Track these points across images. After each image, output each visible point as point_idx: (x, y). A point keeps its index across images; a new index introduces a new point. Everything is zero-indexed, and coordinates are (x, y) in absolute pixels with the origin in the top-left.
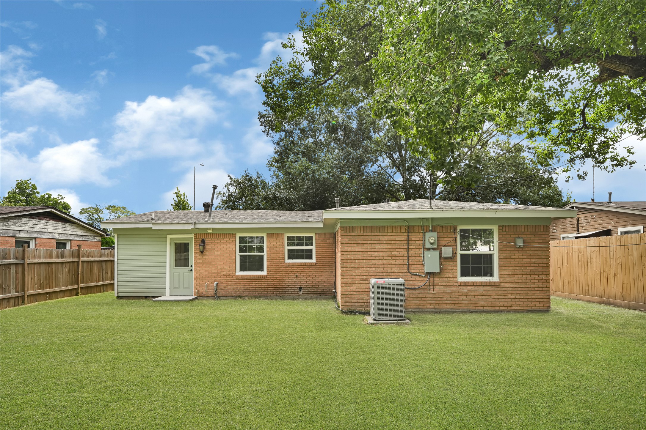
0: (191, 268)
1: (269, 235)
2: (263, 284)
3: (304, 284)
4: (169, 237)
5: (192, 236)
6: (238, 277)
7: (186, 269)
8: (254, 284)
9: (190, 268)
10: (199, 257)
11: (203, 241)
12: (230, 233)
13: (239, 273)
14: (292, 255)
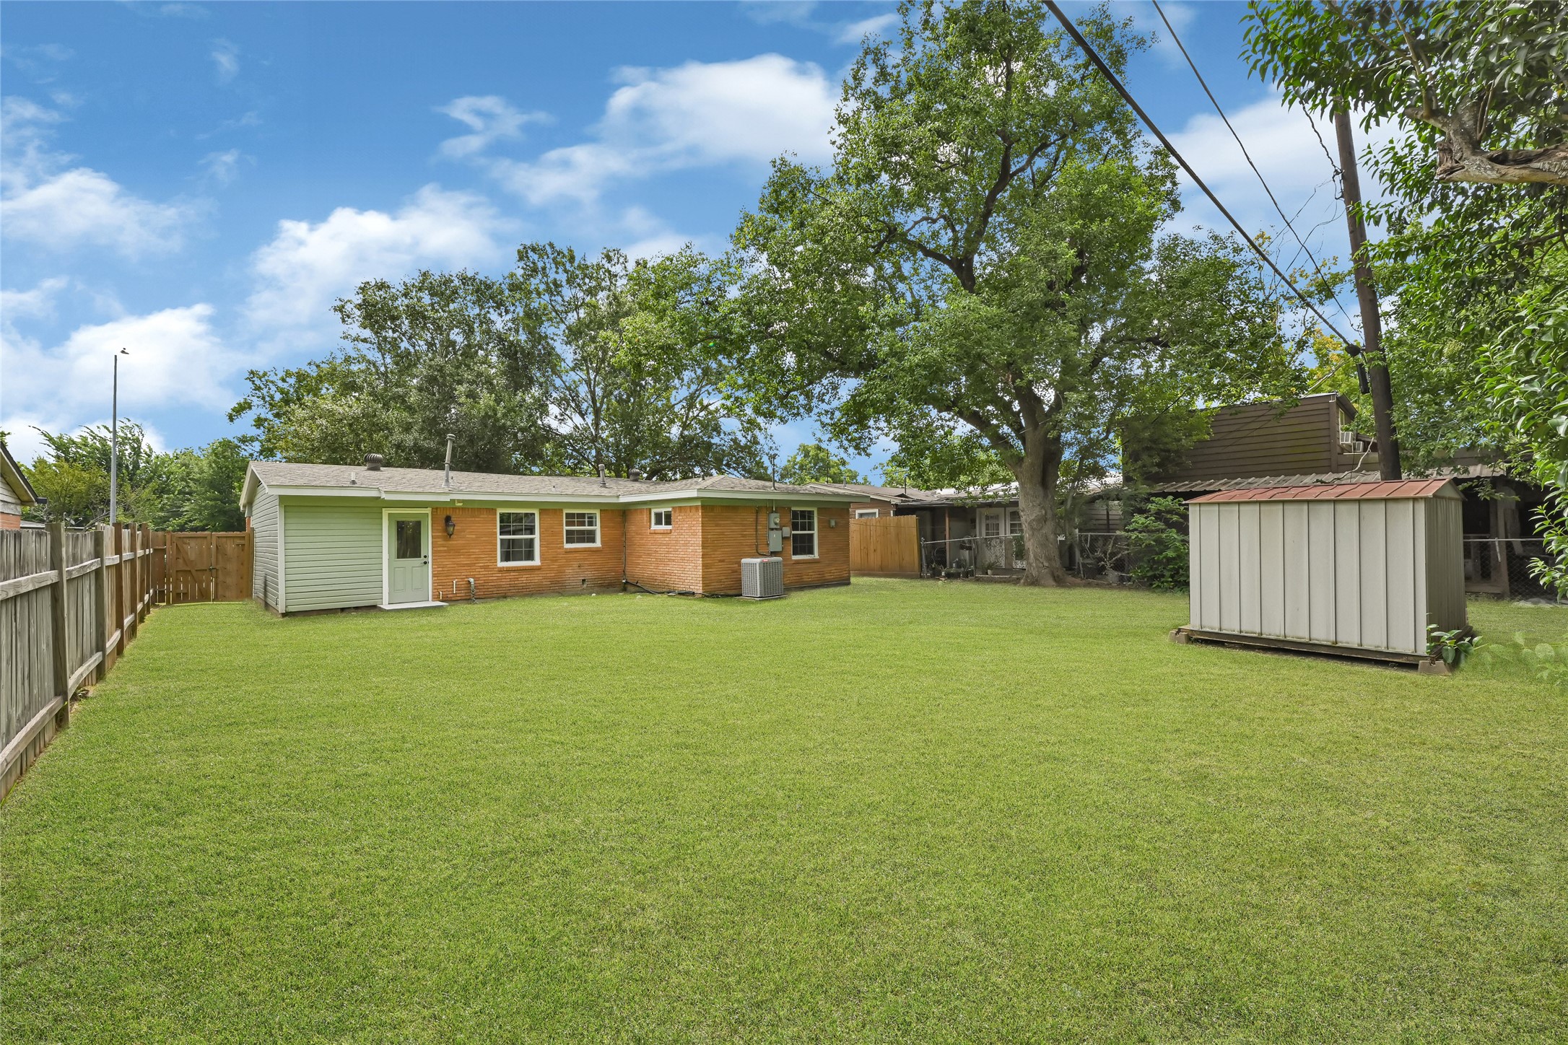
0: (425, 560)
1: (542, 512)
2: (536, 578)
3: (588, 574)
4: (385, 513)
5: (428, 511)
6: (501, 570)
7: (416, 562)
8: (524, 578)
9: (422, 559)
10: (440, 542)
11: (448, 519)
12: (486, 508)
13: (501, 564)
14: (571, 537)
